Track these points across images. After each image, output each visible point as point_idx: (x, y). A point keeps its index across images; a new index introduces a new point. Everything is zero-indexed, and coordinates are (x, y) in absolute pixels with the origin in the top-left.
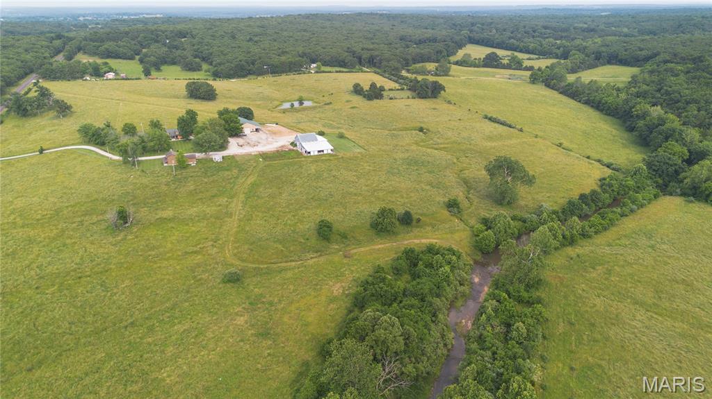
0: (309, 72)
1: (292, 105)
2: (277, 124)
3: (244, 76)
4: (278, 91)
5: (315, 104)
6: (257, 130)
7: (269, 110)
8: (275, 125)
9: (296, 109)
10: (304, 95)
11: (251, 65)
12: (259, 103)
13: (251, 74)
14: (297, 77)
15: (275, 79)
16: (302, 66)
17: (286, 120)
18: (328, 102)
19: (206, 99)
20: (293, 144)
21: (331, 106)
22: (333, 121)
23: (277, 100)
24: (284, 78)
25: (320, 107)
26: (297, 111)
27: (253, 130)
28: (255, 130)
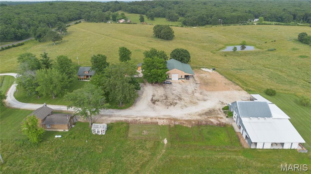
0: (252, 24)
1: (235, 49)
2: (214, 69)
3: (203, 25)
4: (225, 36)
5: (257, 50)
6: (187, 77)
7: (212, 52)
8: (210, 71)
9: (238, 53)
10: (247, 41)
11: (210, 18)
12: (205, 44)
13: (208, 24)
14: (242, 27)
15: (225, 27)
16: (247, 20)
17: (226, 65)
18: (272, 48)
19: (165, 39)
20: (228, 111)
21: (275, 53)
22: (281, 72)
23: (222, 43)
24: (232, 27)
25: (262, 53)
26: (239, 55)
27: (181, 77)
28: (183, 77)
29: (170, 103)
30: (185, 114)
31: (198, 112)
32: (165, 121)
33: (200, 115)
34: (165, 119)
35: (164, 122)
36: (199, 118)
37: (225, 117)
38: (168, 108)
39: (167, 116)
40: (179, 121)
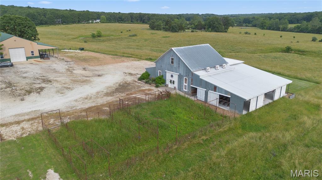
2: (82, 50)
18: (132, 34)
21: (138, 37)
27: (33, 55)
28: (37, 54)
29: (26, 90)
30: (76, 101)
31: (103, 92)
32: (25, 127)
33: (107, 94)
34: (24, 122)
35: (23, 128)
36: (110, 99)
37: (153, 88)
38: (22, 100)
39: (28, 114)
40: (68, 115)
